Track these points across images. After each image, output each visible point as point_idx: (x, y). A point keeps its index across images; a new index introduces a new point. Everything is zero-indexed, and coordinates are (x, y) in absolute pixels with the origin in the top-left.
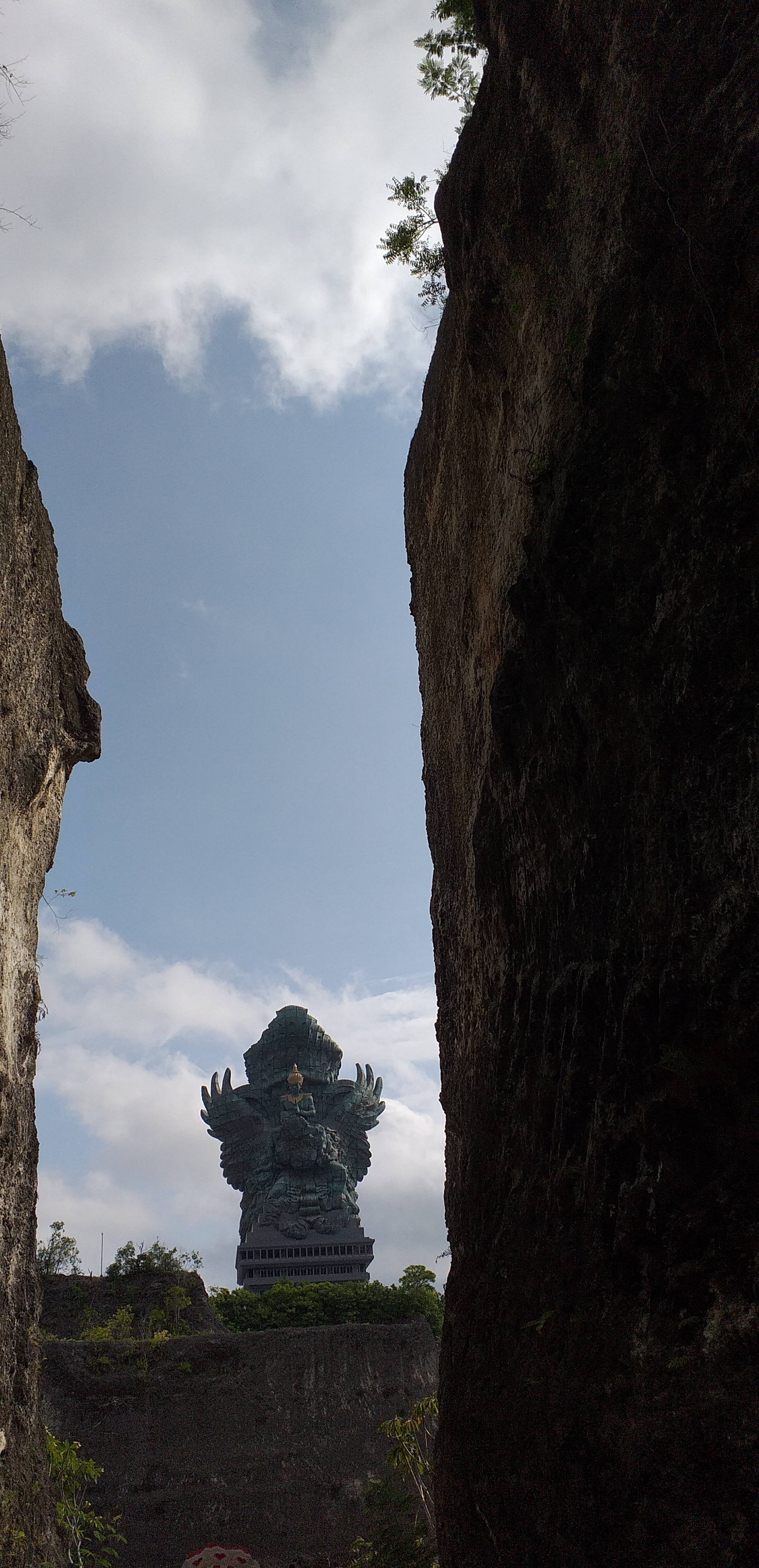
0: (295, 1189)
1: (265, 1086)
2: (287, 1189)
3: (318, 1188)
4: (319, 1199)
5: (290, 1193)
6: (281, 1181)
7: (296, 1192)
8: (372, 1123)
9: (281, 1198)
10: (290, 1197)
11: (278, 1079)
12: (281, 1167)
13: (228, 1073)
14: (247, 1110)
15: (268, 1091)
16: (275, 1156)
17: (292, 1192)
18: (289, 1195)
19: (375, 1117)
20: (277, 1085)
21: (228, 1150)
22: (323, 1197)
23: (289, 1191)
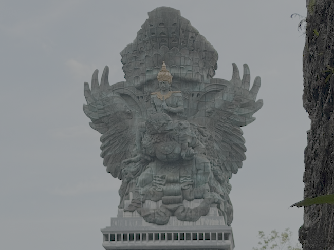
0: (160, 179)
1: (137, 83)
2: (153, 179)
3: (182, 179)
4: (182, 189)
5: (155, 183)
6: (147, 171)
7: (161, 182)
8: (247, 119)
9: (147, 187)
10: (155, 186)
11: (149, 76)
12: (149, 159)
13: (107, 70)
14: (121, 105)
15: (140, 88)
16: (142, 149)
17: (157, 182)
18: (155, 184)
19: (250, 114)
20: (149, 83)
21: (106, 142)
22: (186, 187)
23: (154, 181)
